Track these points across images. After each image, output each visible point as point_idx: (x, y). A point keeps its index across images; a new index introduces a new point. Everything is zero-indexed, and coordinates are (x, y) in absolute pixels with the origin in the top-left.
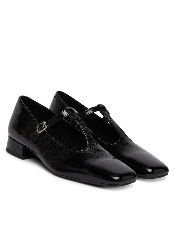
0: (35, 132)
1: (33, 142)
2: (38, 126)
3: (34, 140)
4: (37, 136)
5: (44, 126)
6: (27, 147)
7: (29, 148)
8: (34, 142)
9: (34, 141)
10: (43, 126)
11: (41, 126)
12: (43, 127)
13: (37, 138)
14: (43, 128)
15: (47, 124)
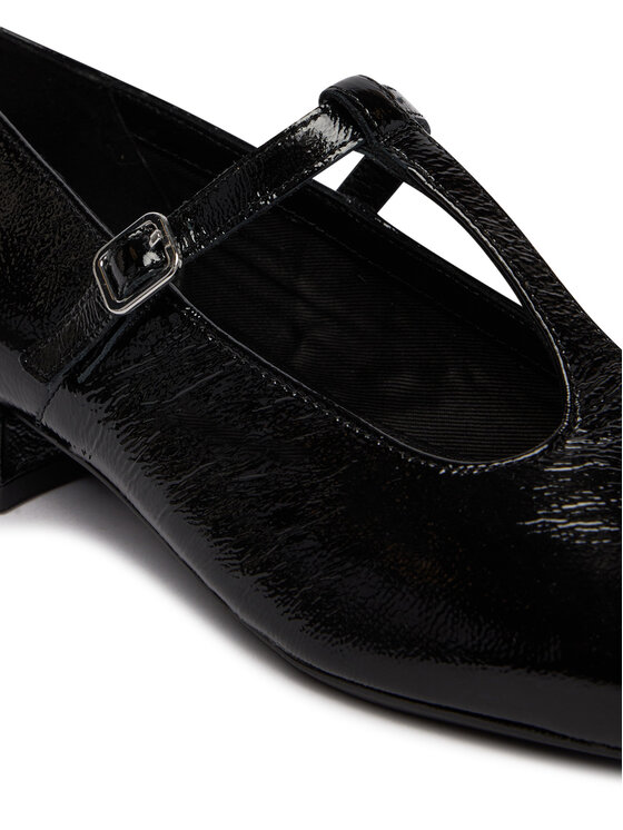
0: (84, 304)
1: (72, 383)
2: (102, 259)
3: (80, 367)
4: (106, 338)
5: (159, 248)
6: (32, 418)
7: (46, 429)
8: (82, 388)
9: (82, 378)
10: (146, 250)
11: (130, 253)
12: (150, 258)
13: (104, 352)
14: (154, 265)
15: (178, 230)
